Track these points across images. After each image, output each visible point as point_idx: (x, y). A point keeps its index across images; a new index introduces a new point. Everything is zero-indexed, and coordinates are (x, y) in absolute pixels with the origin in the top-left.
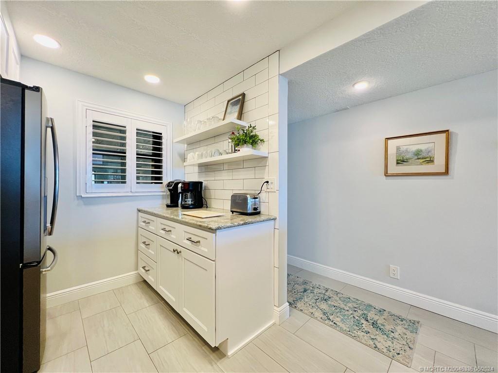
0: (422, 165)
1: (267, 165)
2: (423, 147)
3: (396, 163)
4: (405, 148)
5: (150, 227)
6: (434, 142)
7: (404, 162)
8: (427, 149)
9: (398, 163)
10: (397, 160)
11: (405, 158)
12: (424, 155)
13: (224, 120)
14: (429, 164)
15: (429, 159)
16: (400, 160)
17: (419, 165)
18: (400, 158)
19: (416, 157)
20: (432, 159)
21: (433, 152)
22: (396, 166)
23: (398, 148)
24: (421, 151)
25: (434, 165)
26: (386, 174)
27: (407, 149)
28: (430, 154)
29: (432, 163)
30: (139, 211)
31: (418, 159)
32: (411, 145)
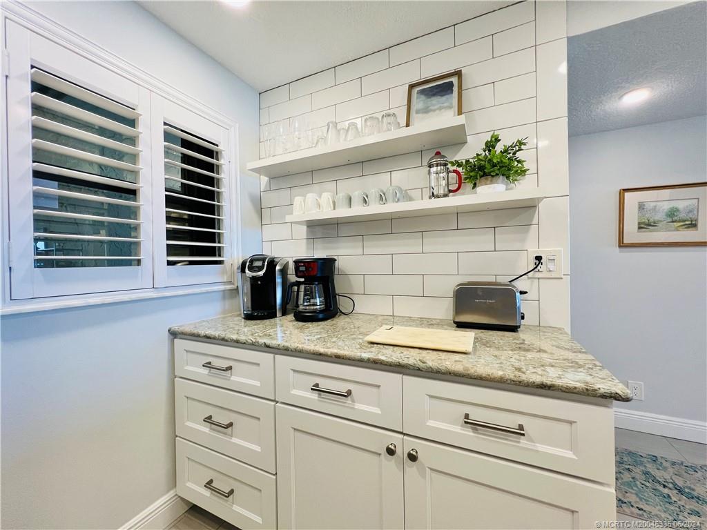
0: (678, 230)
1: (535, 221)
2: (681, 205)
3: (637, 228)
4: (652, 204)
5: (233, 378)
6: (698, 199)
7: (651, 225)
8: (687, 207)
9: (640, 228)
10: (639, 223)
11: (651, 220)
12: (682, 215)
13: (408, 125)
14: (691, 229)
15: (690, 222)
16: (644, 223)
17: (674, 230)
18: (643, 220)
19: (670, 220)
20: (693, 222)
21: (695, 212)
22: (638, 232)
23: (641, 206)
24: (677, 210)
25: (697, 230)
26: (622, 245)
27: (655, 206)
28: (691, 215)
29: (694, 229)
30: (174, 334)
31: (673, 222)
32: (663, 202)
